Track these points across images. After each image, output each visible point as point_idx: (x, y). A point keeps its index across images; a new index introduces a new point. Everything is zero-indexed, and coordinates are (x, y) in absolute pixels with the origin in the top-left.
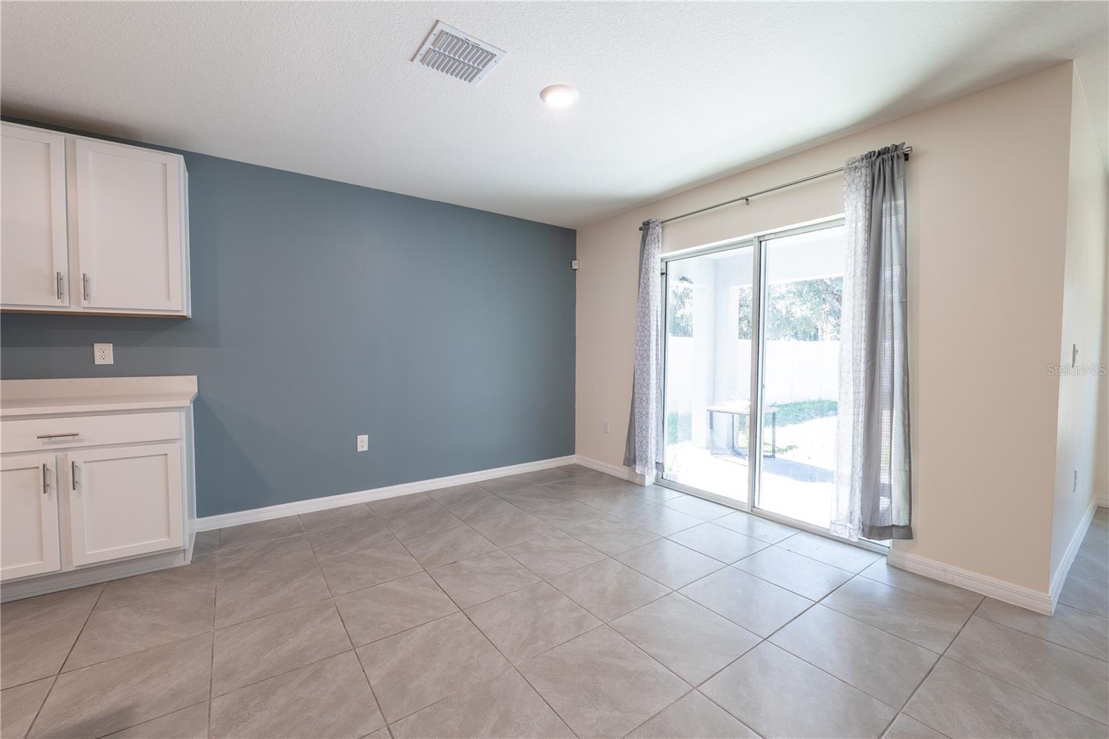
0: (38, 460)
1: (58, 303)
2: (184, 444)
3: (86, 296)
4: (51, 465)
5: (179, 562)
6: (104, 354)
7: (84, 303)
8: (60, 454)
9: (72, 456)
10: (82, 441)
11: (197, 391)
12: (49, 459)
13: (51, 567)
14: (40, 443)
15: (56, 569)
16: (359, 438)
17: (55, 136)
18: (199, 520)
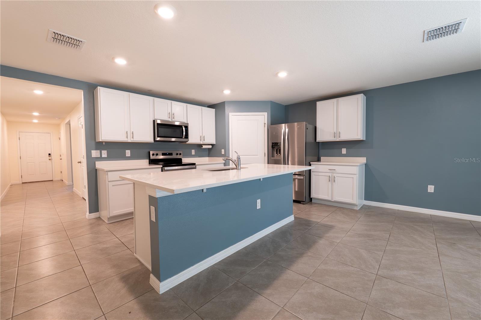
0: (328, 174)
1: (334, 139)
2: (358, 176)
3: (339, 137)
4: (330, 176)
5: (356, 208)
6: (344, 151)
7: (339, 139)
8: (332, 174)
9: (334, 175)
10: (336, 171)
11: (366, 162)
12: (330, 174)
13: (330, 199)
14: (329, 171)
15: (331, 199)
16: (429, 186)
17: (335, 100)
18: (365, 201)
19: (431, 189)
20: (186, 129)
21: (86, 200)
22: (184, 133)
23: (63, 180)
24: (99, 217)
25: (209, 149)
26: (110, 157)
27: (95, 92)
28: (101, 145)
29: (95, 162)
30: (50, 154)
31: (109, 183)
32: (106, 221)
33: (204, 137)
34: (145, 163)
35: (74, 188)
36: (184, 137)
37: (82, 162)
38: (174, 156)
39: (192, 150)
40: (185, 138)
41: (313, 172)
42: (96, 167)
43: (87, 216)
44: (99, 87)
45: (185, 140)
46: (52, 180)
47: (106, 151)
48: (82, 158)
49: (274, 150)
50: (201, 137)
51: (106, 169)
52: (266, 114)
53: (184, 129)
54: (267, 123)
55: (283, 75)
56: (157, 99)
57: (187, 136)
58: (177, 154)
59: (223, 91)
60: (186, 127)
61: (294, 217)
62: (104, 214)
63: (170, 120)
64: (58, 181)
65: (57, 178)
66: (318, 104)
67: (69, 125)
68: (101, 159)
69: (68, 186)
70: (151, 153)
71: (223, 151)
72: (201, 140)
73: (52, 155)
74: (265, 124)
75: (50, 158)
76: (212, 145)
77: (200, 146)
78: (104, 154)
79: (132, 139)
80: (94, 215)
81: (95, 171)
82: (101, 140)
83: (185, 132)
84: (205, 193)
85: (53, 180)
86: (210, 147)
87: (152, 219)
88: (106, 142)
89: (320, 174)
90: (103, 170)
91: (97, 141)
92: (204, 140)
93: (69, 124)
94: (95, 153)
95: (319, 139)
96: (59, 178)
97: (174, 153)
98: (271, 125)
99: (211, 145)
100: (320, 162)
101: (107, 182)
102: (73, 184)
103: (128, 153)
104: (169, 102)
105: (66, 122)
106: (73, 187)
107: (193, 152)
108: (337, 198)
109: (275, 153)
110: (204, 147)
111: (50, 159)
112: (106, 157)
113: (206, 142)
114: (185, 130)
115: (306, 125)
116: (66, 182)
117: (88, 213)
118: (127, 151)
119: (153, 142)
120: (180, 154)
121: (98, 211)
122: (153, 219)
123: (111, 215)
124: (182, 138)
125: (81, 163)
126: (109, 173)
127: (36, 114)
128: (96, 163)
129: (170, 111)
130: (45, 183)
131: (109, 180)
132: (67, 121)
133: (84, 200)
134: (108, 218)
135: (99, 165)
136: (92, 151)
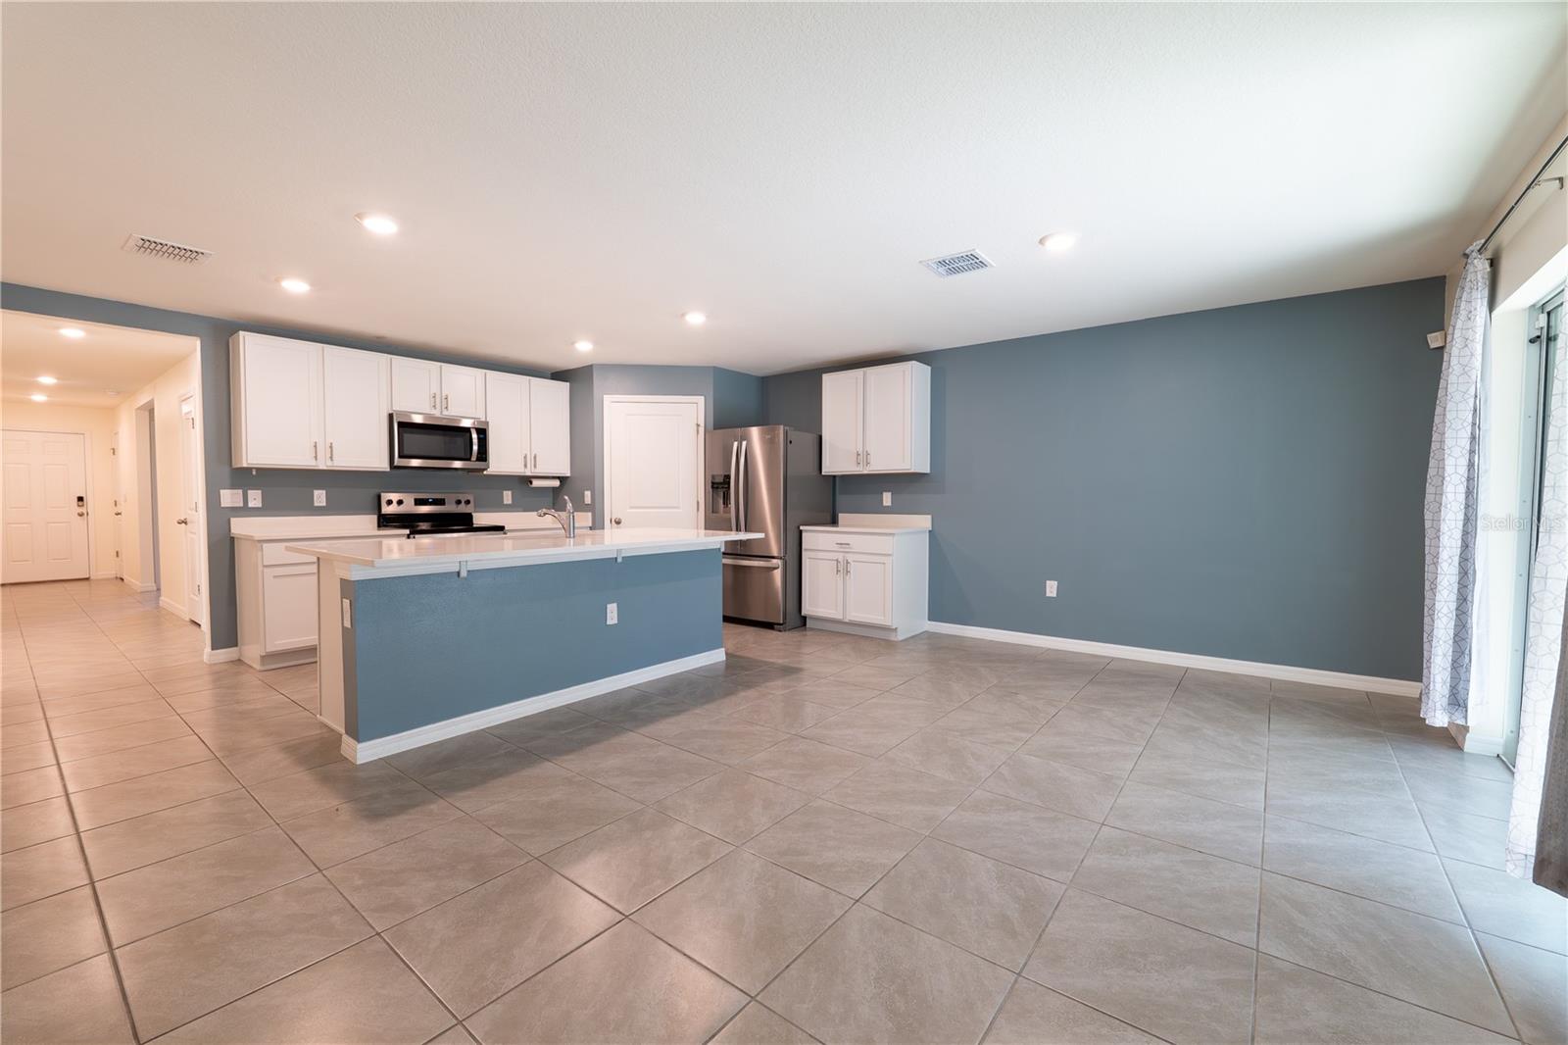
0: (835, 556)
1: (858, 469)
2: (903, 559)
3: (868, 464)
4: (840, 560)
5: (893, 637)
6: (887, 499)
7: (868, 468)
8: (846, 555)
9: (850, 557)
10: (856, 549)
11: (931, 526)
12: (840, 557)
13: (838, 616)
14: (837, 547)
15: (841, 617)
16: (1048, 582)
17: (859, 373)
18: (929, 622)
19: (1052, 588)
20: (482, 436)
21: (200, 625)
22: (475, 448)
23: (122, 579)
24: (239, 660)
25: (554, 489)
26: (269, 509)
27: (230, 341)
28: (245, 478)
29: (229, 520)
30: (80, 499)
31: (266, 570)
32: (257, 666)
33: (535, 457)
34: (367, 523)
35: (162, 598)
36: (474, 458)
37: (192, 522)
38: (449, 508)
39: (505, 492)
40: (478, 459)
41: (806, 550)
42: (232, 531)
43: (205, 657)
44: (241, 333)
45: (480, 465)
46: (87, 579)
47: (260, 492)
48: (191, 509)
49: (718, 495)
50: (525, 457)
51: (258, 535)
52: (701, 400)
53: (475, 436)
54: (702, 424)
55: (696, 319)
56: (397, 360)
57: (483, 455)
58: (459, 502)
59: (573, 343)
60: (482, 433)
61: (727, 654)
62: (252, 651)
63: (437, 413)
64: (108, 579)
65: (104, 570)
66: (826, 377)
67: (147, 413)
68: (245, 510)
69: (142, 592)
70: (386, 497)
71: (588, 494)
72: (526, 466)
73: (89, 500)
74: (698, 425)
75: (83, 510)
76: (562, 479)
77: (527, 480)
78: (255, 498)
79: (329, 463)
80: (225, 654)
81: (228, 542)
82: (245, 465)
83: (479, 446)
84: (465, 579)
85: (92, 578)
86: (557, 483)
87: (345, 625)
88: (258, 469)
89: (821, 555)
90: (249, 539)
91: (236, 465)
92: (535, 466)
93: (150, 410)
94: (229, 498)
95: (828, 468)
96: (112, 573)
97: (450, 499)
98: (714, 429)
99: (558, 478)
100: (837, 526)
101: (260, 568)
102: (159, 590)
103: (320, 497)
104: (434, 365)
105: (142, 403)
106: (159, 596)
107: (507, 497)
108: (855, 615)
109: (721, 501)
110: (536, 483)
111: (81, 515)
112: (260, 505)
113: (540, 470)
114: (479, 438)
115: (786, 434)
116: (137, 581)
117: (208, 649)
118: (316, 493)
119: (388, 470)
120: (468, 502)
121: (236, 645)
122: (348, 624)
123: (271, 648)
124: (469, 460)
125: (186, 523)
126: (265, 545)
127: (48, 380)
128: (232, 523)
129: (435, 389)
130: (66, 585)
131: (265, 564)
132: (143, 400)
133: (195, 628)
134: (263, 657)
135: (240, 526)
136: (222, 491)
